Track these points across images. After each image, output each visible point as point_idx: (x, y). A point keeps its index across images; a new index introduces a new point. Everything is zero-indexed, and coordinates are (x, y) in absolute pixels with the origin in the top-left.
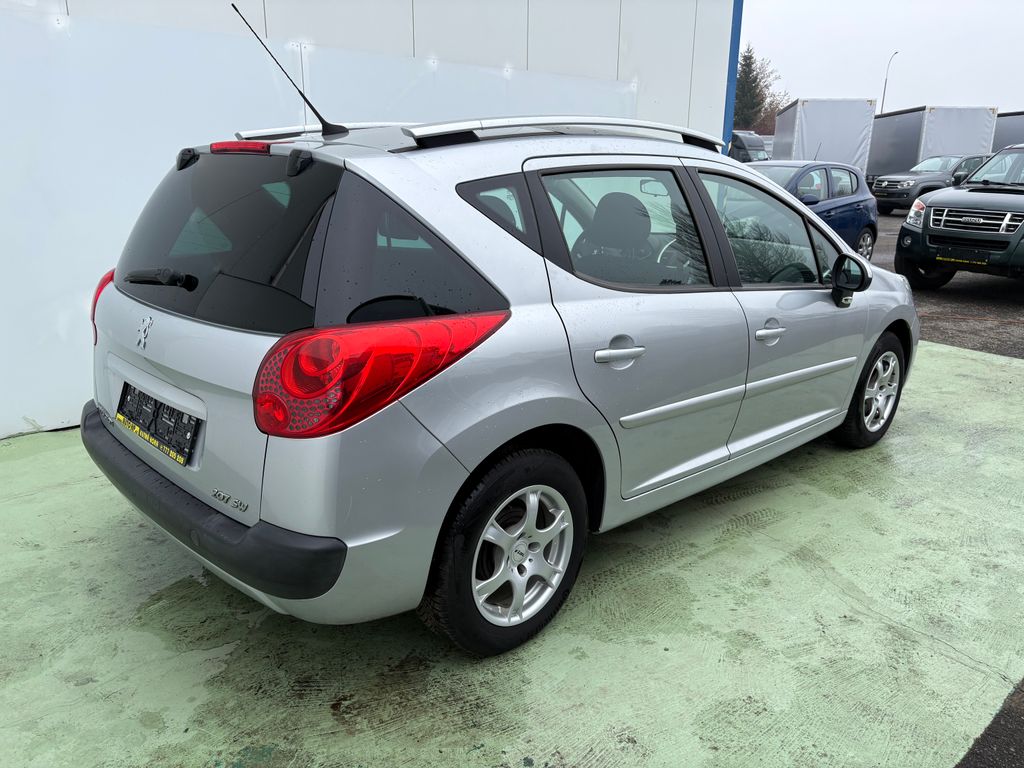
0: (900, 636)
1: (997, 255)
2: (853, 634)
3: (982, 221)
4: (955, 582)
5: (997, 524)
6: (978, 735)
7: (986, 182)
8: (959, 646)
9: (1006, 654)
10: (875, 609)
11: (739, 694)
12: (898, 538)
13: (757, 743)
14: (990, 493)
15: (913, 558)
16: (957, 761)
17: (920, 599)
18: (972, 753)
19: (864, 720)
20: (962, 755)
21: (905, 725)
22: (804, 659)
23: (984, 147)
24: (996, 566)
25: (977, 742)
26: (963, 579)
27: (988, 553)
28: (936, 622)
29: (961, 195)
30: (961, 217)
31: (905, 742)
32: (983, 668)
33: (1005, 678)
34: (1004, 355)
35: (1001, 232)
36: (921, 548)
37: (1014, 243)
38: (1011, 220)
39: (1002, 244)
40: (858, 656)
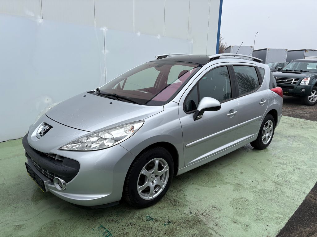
0: (277, 184)
1: (291, 90)
2: (265, 184)
3: (286, 81)
4: (289, 172)
5: (298, 159)
6: (300, 205)
7: (287, 70)
8: (292, 186)
9: (304, 188)
10: (270, 178)
11: (240, 197)
12: (274, 162)
13: (247, 207)
14: (295, 151)
15: (278, 167)
16: (295, 210)
17: (281, 176)
18: (299, 209)
19: (271, 202)
20: (296, 209)
21: (282, 203)
22: (254, 189)
23: (284, 60)
24: (299, 168)
25: (300, 206)
26: (291, 171)
27: (297, 165)
28: (286, 181)
29: (280, 74)
30: (281, 80)
31: (282, 207)
32: (299, 191)
33: (304, 193)
34: (294, 117)
35: (292, 84)
36: (279, 164)
37: (295, 87)
38: (294, 81)
39: (292, 87)
40: (267, 189)
